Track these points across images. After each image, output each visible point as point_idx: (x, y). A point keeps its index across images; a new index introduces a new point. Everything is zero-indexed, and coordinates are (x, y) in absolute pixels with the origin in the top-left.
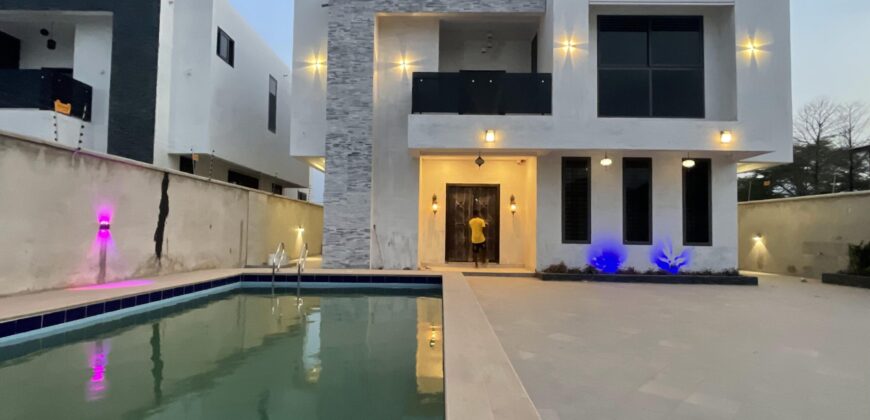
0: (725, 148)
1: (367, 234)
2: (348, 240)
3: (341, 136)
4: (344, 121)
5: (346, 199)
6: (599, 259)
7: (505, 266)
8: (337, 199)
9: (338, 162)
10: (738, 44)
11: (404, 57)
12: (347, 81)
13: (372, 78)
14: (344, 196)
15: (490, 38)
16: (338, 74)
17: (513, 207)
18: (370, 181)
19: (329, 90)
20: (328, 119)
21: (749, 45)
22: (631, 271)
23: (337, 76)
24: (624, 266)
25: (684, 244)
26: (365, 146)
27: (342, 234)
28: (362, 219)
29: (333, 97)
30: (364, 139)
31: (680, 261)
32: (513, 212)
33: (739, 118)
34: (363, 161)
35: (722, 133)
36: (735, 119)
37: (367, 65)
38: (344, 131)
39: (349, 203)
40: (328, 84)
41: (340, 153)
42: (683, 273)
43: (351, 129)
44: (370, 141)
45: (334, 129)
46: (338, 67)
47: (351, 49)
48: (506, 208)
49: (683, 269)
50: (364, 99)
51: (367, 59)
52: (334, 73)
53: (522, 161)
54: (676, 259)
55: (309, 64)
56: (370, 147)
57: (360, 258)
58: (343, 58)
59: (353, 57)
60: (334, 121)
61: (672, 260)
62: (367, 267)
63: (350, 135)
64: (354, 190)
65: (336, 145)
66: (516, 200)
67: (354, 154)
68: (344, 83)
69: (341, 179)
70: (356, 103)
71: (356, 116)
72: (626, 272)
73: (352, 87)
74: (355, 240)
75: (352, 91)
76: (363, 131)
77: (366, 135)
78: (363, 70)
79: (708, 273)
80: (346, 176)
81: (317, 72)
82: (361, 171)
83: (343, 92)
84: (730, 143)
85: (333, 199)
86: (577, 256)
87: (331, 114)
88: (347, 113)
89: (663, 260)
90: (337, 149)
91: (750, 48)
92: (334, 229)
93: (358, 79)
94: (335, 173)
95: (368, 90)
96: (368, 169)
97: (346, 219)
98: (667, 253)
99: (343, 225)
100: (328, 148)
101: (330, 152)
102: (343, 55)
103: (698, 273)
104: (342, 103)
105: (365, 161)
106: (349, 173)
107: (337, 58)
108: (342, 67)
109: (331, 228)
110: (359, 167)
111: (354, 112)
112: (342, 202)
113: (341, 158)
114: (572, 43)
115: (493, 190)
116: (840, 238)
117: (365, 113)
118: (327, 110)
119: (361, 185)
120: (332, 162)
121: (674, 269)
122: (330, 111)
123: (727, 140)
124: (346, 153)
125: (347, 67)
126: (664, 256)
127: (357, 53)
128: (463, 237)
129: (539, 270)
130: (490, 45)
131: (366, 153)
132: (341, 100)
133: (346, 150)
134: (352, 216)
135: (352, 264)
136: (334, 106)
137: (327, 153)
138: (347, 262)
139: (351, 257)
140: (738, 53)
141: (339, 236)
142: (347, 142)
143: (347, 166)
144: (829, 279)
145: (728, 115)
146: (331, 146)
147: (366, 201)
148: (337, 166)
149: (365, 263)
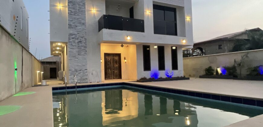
0: (184, 44)
1: (86, 71)
2: (79, 73)
3: (75, 35)
4: (75, 29)
5: (77, 58)
6: (153, 75)
7: (124, 80)
8: (74, 58)
9: (74, 44)
10: (185, 17)
11: (93, 8)
12: (76, 14)
13: (85, 14)
14: (77, 57)
15: (119, 6)
16: (72, 11)
17: (126, 61)
18: (86, 52)
19: (68, 17)
20: (69, 28)
21: (187, 18)
22: (161, 78)
23: (72, 12)
24: (159, 77)
25: (172, 70)
26: (83, 39)
27: (77, 71)
28: (84, 65)
29: (71, 20)
30: (83, 36)
31: (172, 74)
32: (126, 62)
33: (186, 36)
34: (83, 44)
35: (183, 40)
36: (185, 37)
37: (83, 9)
38: (76, 33)
39: (79, 60)
40: (68, 15)
41: (74, 41)
42: (173, 78)
43: (78, 32)
44: (86, 37)
45: (71, 32)
46: (72, 9)
47: (77, 3)
48: (123, 61)
49: (173, 76)
50: (83, 22)
51: (83, 7)
52: (71, 11)
53: (127, 46)
54: (171, 74)
55: (57, 6)
56: (86, 39)
57: (84, 80)
58: (74, 6)
59: (78, 6)
60: (71, 29)
61: (170, 75)
62: (87, 83)
63: (78, 35)
64: (80, 55)
65: (73, 38)
66: (126, 58)
67: (80, 42)
68: (75, 15)
69: (75, 51)
70: (80, 23)
71: (80, 28)
72: (160, 78)
73: (78, 17)
74: (82, 73)
75: (78, 19)
76: (83, 33)
77: (84, 35)
78: (82, 11)
79: (178, 77)
80: (77, 50)
81: (60, 9)
82: (83, 48)
83: (75, 18)
84: (185, 43)
85: (72, 58)
86: (147, 74)
87: (70, 26)
88: (77, 26)
89: (168, 74)
90: (73, 39)
91: (188, 19)
92: (74, 70)
93: (80, 14)
94: (73, 48)
95: (84, 19)
96: (86, 47)
97: (78, 66)
98: (168, 72)
99: (77, 68)
100: (69, 39)
101: (70, 41)
102: (74, 5)
103: (176, 77)
104: (74, 22)
105: (84, 44)
106: (78, 49)
107: (72, 5)
108: (74, 9)
109: (72, 69)
110: (82, 47)
111: (79, 26)
112: (76, 59)
113: (75, 43)
114: (149, 11)
115: (119, 55)
116: (201, 67)
117: (83, 27)
118: (69, 25)
119: (83, 53)
120: (71, 45)
121: (171, 76)
122: (70, 25)
123: (184, 42)
124: (77, 41)
125: (76, 9)
126: (168, 73)
127: (79, 5)
128: (110, 71)
129: (138, 80)
130: (119, 8)
131: (85, 41)
132: (74, 21)
133: (77, 40)
134: (80, 64)
135: (81, 82)
136: (71, 23)
137: (69, 41)
138: (79, 81)
139: (81, 80)
140: (185, 20)
141: (76, 72)
142: (77, 37)
143: (77, 46)
144: (201, 77)
145: (184, 35)
146: (71, 38)
147: (85, 59)
148: (74, 46)
149: (86, 81)
